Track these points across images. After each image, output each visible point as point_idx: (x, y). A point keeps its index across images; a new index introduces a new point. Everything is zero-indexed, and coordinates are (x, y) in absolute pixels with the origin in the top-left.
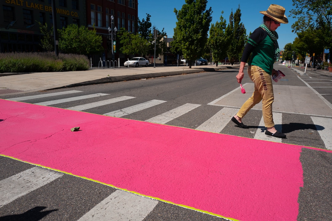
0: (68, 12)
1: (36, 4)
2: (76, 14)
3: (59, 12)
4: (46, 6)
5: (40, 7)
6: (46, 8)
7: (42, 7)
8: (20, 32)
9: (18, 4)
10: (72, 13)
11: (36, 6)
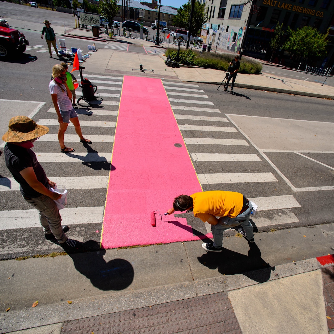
0: (314, 12)
1: (286, 4)
2: (322, 13)
3: (304, 12)
4: (294, 6)
5: (289, 7)
6: (294, 8)
7: (291, 7)
8: (263, 30)
9: (272, 4)
10: (318, 12)
11: (286, 6)
